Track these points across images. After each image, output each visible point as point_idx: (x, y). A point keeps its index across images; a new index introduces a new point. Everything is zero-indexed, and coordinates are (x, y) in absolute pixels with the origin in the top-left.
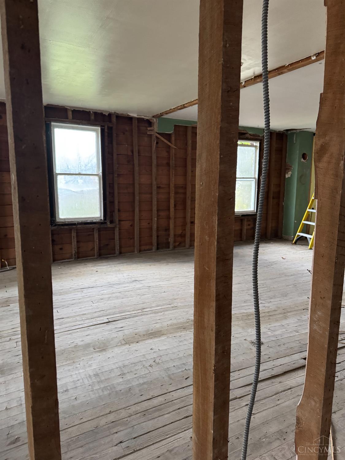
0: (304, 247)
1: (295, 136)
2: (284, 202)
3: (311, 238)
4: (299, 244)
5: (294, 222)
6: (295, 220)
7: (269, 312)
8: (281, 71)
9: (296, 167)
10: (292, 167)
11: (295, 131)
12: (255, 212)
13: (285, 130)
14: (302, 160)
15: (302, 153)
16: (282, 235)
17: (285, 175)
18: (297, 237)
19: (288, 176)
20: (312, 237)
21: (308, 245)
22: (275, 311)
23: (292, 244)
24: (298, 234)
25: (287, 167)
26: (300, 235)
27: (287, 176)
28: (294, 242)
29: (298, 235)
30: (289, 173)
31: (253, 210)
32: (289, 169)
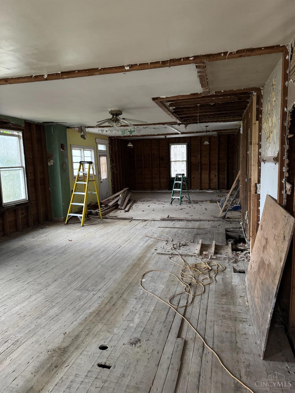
0: (76, 225)
1: (52, 128)
2: (50, 187)
3: (81, 217)
4: (70, 224)
5: (63, 205)
6: (63, 203)
7: (109, 301)
8: (93, 73)
9: (57, 155)
10: (54, 156)
11: (52, 124)
12: (27, 201)
13: (42, 123)
14: (62, 150)
15: (61, 144)
16: (52, 218)
17: (48, 163)
18: (68, 218)
19: (51, 164)
20: (82, 215)
21: (80, 223)
22: (112, 298)
23: (65, 224)
24: (68, 214)
25: (48, 156)
26: (70, 216)
27: (49, 164)
28: (66, 223)
29: (69, 216)
30: (51, 161)
31: (25, 198)
32: (50, 158)
